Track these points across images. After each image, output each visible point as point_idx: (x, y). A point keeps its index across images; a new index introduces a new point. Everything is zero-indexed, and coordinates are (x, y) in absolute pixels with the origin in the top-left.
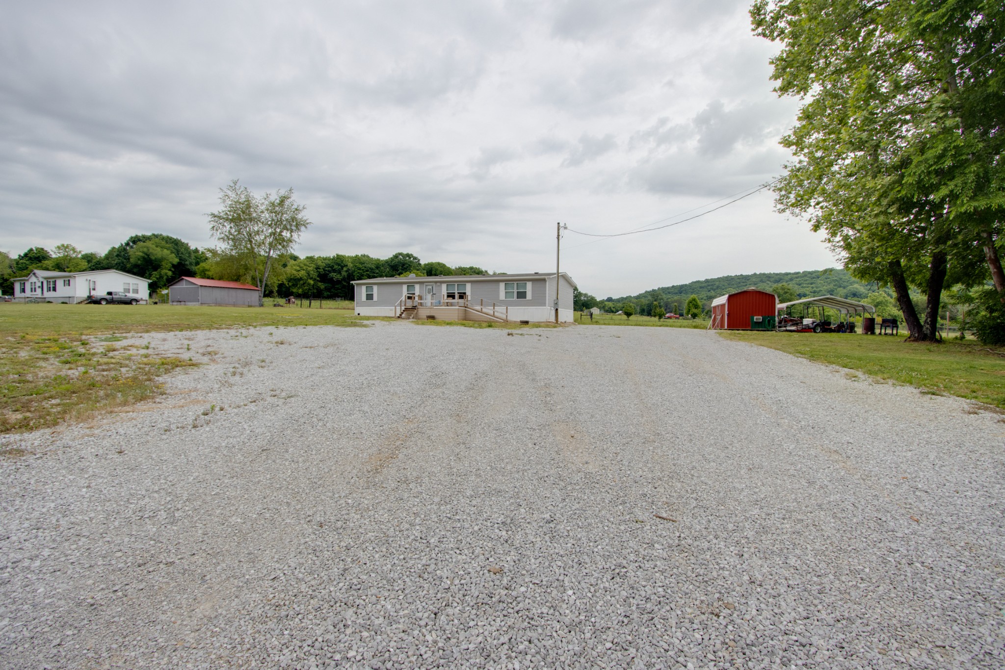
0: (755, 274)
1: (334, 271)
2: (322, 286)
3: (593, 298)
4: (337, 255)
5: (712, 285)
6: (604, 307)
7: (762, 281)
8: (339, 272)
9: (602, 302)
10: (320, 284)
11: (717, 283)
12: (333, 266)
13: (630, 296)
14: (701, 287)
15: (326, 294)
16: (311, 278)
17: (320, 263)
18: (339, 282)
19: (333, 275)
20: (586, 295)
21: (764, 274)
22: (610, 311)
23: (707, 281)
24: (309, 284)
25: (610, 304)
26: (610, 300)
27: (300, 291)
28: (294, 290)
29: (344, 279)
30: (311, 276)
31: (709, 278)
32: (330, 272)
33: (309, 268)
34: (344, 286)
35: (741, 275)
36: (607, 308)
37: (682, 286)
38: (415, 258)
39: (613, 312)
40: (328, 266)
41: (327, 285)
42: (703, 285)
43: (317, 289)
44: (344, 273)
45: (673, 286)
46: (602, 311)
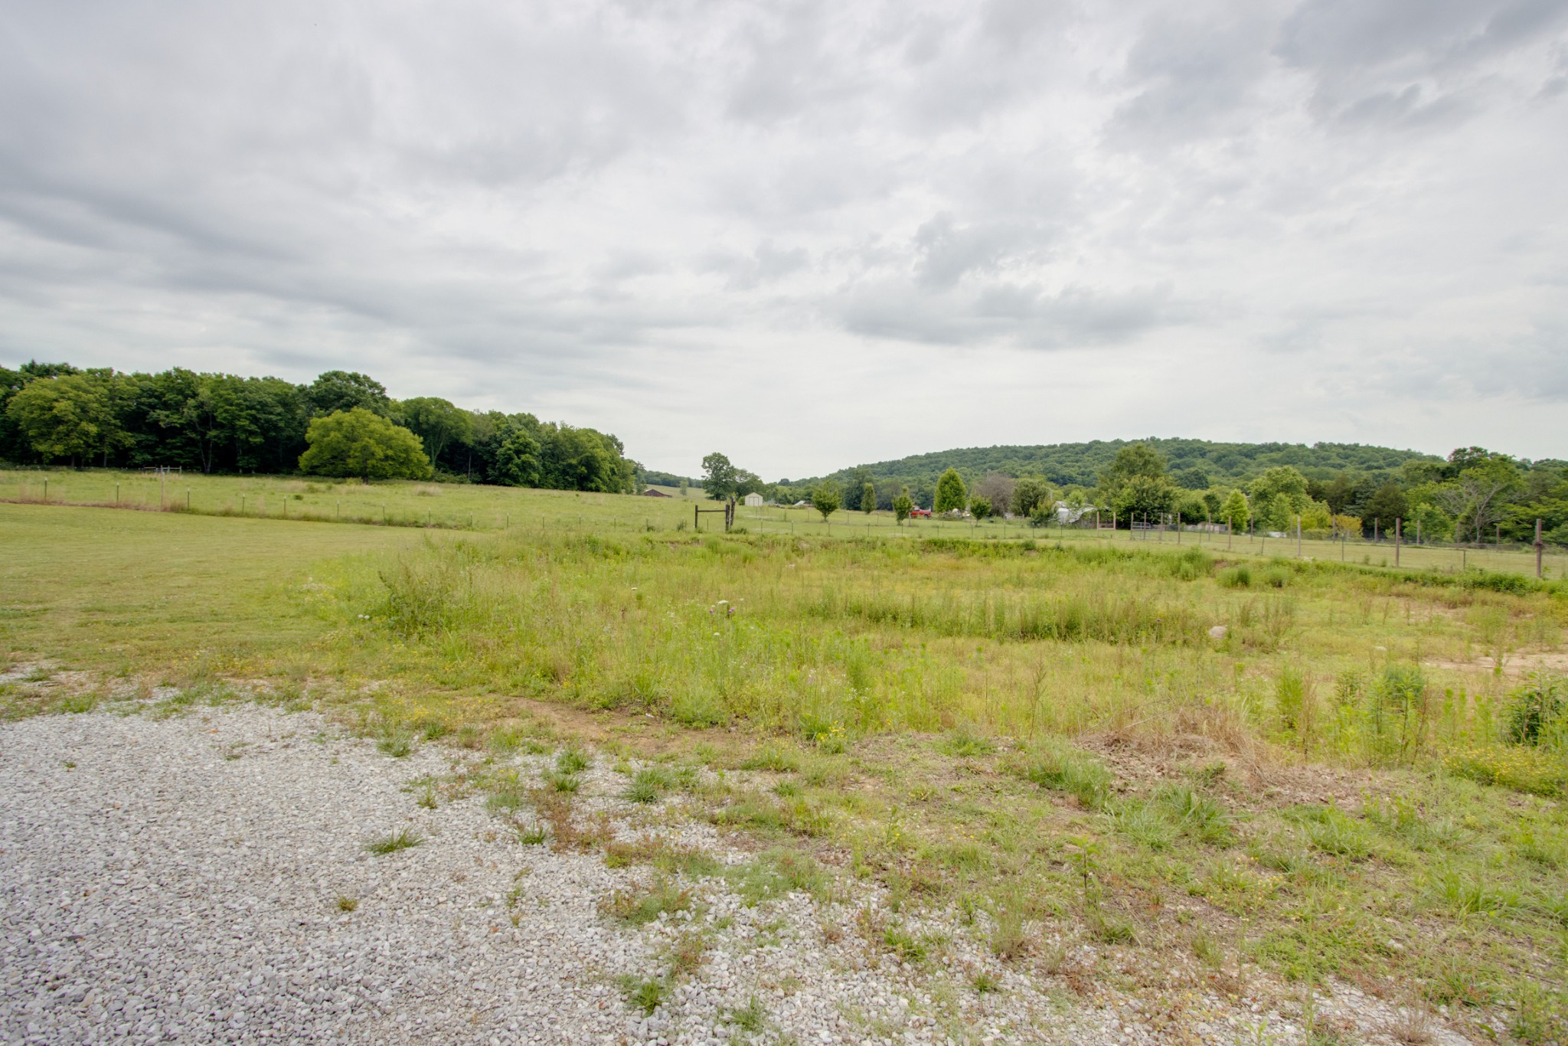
0: (995, 447)
1: (166, 406)
2: (129, 439)
3: (755, 478)
4: (177, 370)
5: (936, 462)
6: (775, 494)
7: (1006, 457)
8: (176, 407)
9: (773, 486)
10: (121, 434)
11: (943, 460)
12: (163, 395)
13: (816, 478)
14: (921, 465)
15: (139, 458)
16: (94, 420)
17: (122, 385)
18: (173, 431)
19: (160, 414)
20: (743, 473)
21: (1007, 447)
22: (785, 501)
23: (928, 456)
24: (87, 434)
25: (786, 490)
26: (785, 482)
27: (59, 449)
28: (42, 448)
29: (190, 425)
30: (92, 414)
31: (931, 451)
32: (153, 407)
33: (85, 397)
34: (191, 442)
35: (976, 448)
36: (779, 496)
37: (893, 463)
38: (375, 385)
39: (789, 502)
40: (151, 393)
41: (143, 437)
42: (924, 462)
43: (115, 447)
44: (190, 412)
45: (880, 463)
46: (772, 502)
